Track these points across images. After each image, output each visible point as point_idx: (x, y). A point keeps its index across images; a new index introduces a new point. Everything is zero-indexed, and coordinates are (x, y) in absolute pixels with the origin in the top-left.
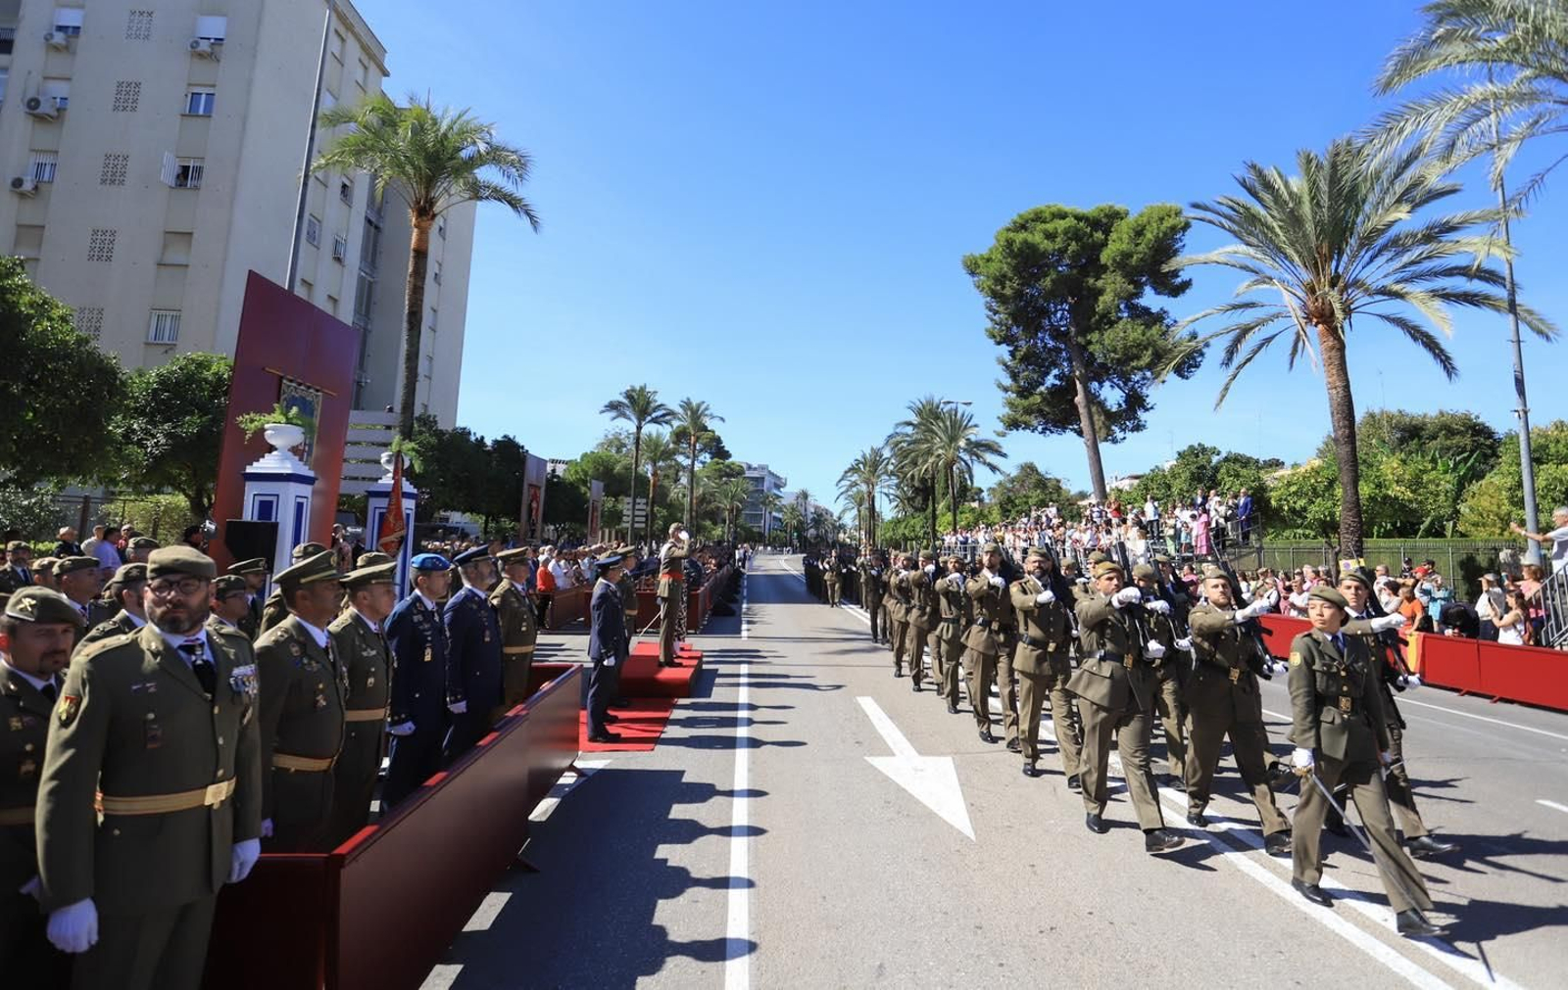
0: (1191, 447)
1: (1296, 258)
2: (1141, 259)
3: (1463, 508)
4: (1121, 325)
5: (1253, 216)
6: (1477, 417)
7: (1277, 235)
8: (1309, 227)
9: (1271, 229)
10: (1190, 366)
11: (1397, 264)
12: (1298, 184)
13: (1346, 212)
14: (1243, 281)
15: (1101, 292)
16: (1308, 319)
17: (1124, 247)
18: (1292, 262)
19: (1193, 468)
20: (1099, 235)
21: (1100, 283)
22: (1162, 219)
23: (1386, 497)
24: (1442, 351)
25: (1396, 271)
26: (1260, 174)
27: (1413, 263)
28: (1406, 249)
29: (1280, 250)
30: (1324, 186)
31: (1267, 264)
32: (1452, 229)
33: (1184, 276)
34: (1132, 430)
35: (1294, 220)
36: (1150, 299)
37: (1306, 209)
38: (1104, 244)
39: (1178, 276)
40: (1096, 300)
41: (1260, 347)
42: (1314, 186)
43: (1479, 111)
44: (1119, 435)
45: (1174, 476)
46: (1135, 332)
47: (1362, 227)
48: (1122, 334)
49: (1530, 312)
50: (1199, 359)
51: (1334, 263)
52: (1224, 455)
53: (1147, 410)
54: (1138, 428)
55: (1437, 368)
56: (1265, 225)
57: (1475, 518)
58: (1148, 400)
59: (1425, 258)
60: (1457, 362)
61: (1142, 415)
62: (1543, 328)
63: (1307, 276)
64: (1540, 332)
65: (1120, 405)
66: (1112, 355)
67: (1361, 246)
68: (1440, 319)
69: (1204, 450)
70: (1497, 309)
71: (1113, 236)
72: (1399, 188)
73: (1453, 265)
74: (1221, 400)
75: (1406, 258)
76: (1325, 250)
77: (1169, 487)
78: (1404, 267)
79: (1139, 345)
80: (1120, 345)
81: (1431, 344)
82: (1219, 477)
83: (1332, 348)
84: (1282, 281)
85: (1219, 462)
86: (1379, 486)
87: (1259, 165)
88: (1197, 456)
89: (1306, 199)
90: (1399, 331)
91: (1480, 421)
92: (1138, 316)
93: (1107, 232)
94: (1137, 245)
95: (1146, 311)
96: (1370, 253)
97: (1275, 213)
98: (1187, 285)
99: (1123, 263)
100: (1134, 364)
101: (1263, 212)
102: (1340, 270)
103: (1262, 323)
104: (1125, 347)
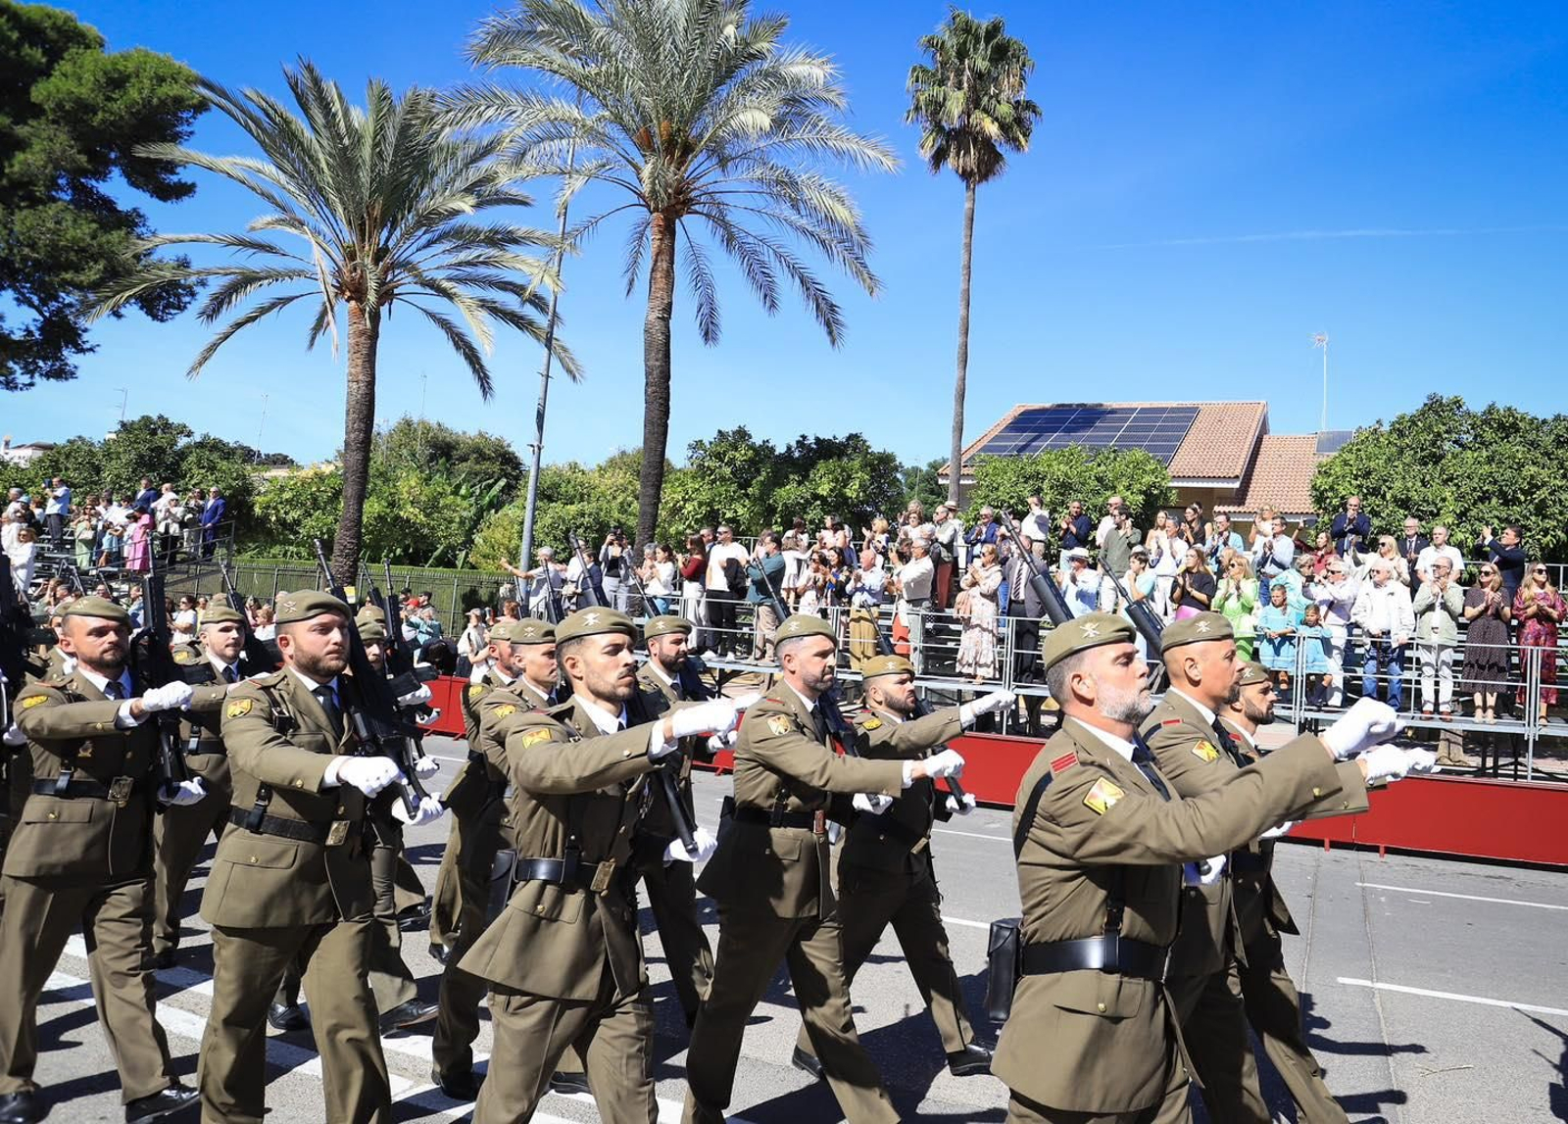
0: (146, 420)
1: (340, 209)
2: (112, 123)
3: (478, 539)
4: (52, 210)
5: (293, 134)
6: (509, 446)
7: (321, 171)
8: (364, 176)
9: (315, 161)
10: (168, 306)
11: (453, 259)
12: (361, 118)
13: (411, 178)
14: (265, 213)
15: (22, 145)
16: (341, 289)
17: (85, 92)
18: (333, 212)
19: (143, 448)
20: (37, 55)
21: (22, 131)
22: (161, 80)
23: (397, 518)
24: (482, 366)
25: (449, 267)
26: (316, 82)
27: (469, 263)
28: (466, 246)
29: (320, 190)
30: (392, 136)
31: (301, 204)
32: (515, 241)
33: (184, 176)
34: (48, 375)
35: (346, 162)
36: (117, 189)
37: (366, 152)
38: (46, 72)
39: (173, 173)
40: (10, 157)
41: (273, 306)
42: (379, 131)
43: (557, 130)
44: (22, 379)
45: (108, 455)
46: (80, 230)
47: (424, 204)
48: (51, 225)
49: (565, 350)
50: (187, 299)
51: (385, 233)
52: (197, 438)
53: (81, 350)
54: (61, 373)
55: (475, 385)
56: (307, 151)
57: (487, 550)
58: (85, 337)
59: (482, 263)
60: (494, 382)
61: (71, 357)
62: (573, 368)
63: (349, 237)
64: (569, 371)
65: (29, 333)
66: (26, 251)
67: (418, 225)
68: (482, 331)
69: (166, 426)
70: (537, 337)
71: (65, 66)
72: (473, 175)
73: (508, 279)
74: (200, 364)
75: (463, 256)
76: (377, 212)
77: (98, 470)
78: (460, 264)
79: (83, 250)
80: (44, 240)
81: (472, 357)
82: (184, 466)
83: (362, 333)
84: (317, 232)
85: (188, 447)
86: (392, 505)
87: (318, 71)
88: (154, 433)
89: (368, 142)
90: (442, 334)
91: (510, 450)
92: (90, 207)
93: (55, 55)
94: (109, 99)
95: (108, 204)
96: (427, 237)
97: (325, 143)
98: (184, 190)
99: (75, 115)
100: (68, 276)
101: (308, 134)
102: (391, 244)
103: (275, 276)
104: (54, 246)
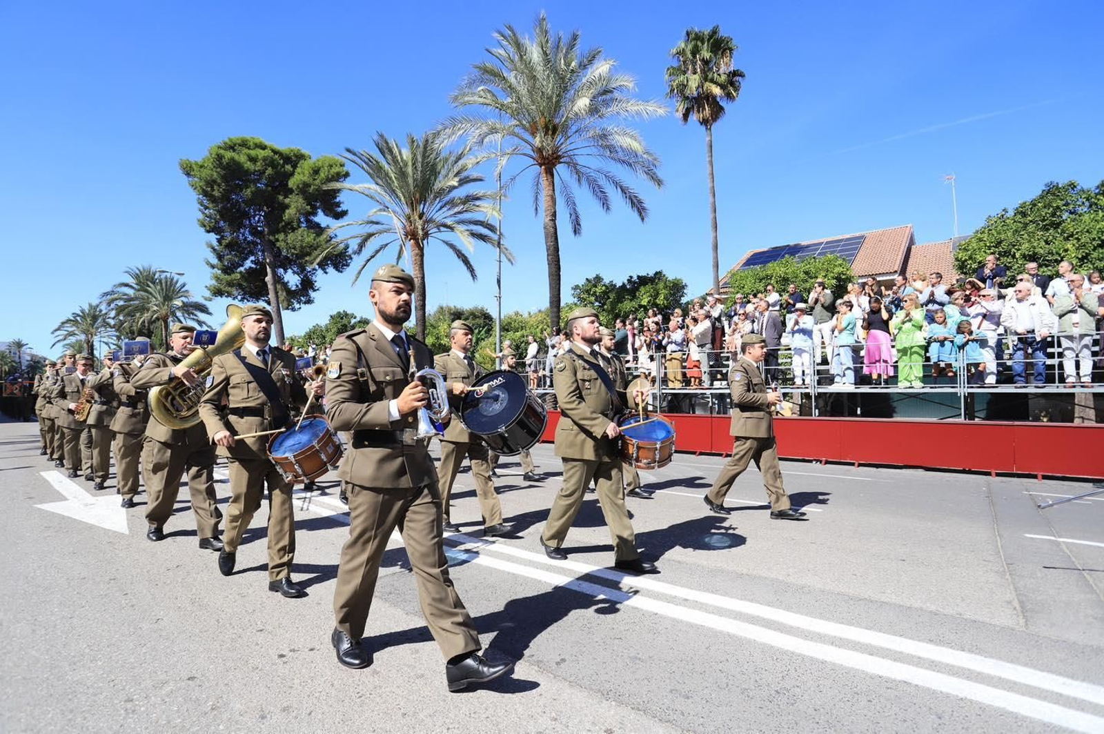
0: (339, 313)
1: (403, 199)
2: (317, 190)
3: (477, 355)
4: (300, 230)
7: (393, 182)
8: (410, 180)
9: (391, 179)
11: (452, 212)
12: (406, 154)
13: (430, 177)
14: (374, 207)
15: (287, 207)
16: (406, 236)
17: (305, 179)
18: (400, 200)
19: (339, 325)
20: (289, 168)
21: (287, 201)
22: (331, 166)
24: (471, 265)
25: (451, 216)
26: (387, 143)
27: (459, 213)
28: (457, 205)
29: (394, 191)
30: (420, 159)
31: (386, 199)
33: (343, 207)
34: (305, 303)
35: (402, 174)
36: (321, 218)
37: (410, 170)
38: (292, 174)
39: (339, 207)
40: (284, 212)
41: (380, 250)
42: (414, 156)
43: (493, 131)
44: (297, 306)
45: (327, 331)
46: (310, 238)
47: (438, 185)
48: (300, 238)
49: (507, 249)
50: (349, 261)
51: (422, 206)
52: (358, 319)
53: (314, 290)
54: (309, 302)
55: (469, 275)
56: (387, 175)
57: (481, 360)
58: (316, 284)
59: (466, 211)
60: (477, 272)
61: (313, 294)
62: (511, 258)
63: (408, 211)
64: (510, 260)
65: (297, 286)
66: (293, 251)
67: (435, 198)
68: (469, 246)
69: (346, 315)
70: (493, 245)
71: (298, 170)
72: (456, 169)
73: (477, 218)
74: (356, 281)
75: (456, 209)
76: (418, 196)
78: (455, 214)
79: (311, 246)
80: (298, 245)
81: (466, 261)
83: (417, 255)
84: (394, 212)
85: (355, 323)
86: (438, 338)
88: (342, 318)
89: (410, 164)
90: (451, 251)
92: (312, 228)
93: (294, 166)
94: (314, 180)
95: (318, 225)
96: (440, 205)
97: (393, 168)
99: (304, 189)
100: (307, 258)
101: (386, 167)
102: (425, 210)
103: (380, 232)
104: (302, 247)
